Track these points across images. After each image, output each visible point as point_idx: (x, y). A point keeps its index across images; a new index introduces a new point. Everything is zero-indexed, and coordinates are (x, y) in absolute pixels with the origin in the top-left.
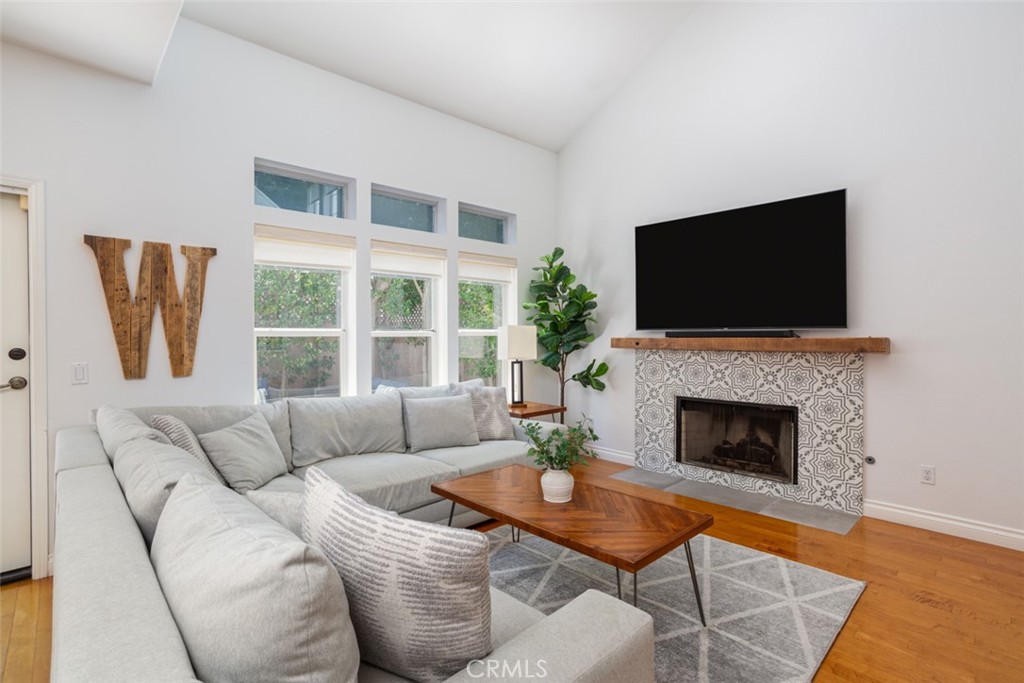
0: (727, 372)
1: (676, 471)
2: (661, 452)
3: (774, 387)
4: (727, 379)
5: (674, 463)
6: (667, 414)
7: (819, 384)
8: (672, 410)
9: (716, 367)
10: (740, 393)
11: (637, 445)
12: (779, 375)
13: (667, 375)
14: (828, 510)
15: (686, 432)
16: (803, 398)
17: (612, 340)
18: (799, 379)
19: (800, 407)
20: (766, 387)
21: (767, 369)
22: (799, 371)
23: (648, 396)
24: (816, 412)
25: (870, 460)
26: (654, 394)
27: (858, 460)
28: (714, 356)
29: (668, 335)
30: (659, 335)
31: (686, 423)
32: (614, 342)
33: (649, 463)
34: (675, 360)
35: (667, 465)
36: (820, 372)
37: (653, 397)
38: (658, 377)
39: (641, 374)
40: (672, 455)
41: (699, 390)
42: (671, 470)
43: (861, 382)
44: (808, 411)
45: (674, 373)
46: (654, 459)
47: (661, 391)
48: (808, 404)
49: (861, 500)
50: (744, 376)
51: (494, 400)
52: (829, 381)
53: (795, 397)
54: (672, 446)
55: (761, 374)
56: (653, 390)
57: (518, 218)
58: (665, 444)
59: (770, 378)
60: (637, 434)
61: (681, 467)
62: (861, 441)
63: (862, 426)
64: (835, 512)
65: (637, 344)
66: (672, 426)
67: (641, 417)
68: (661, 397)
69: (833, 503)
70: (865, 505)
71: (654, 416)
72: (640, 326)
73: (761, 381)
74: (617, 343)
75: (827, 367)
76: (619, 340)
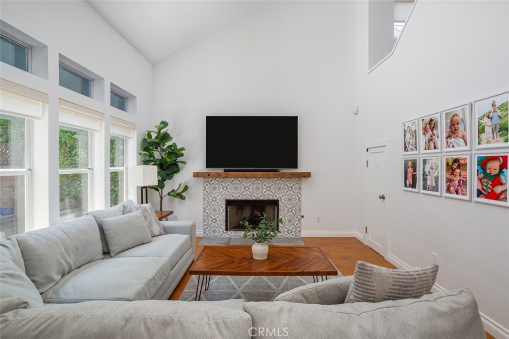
0: (250, 187)
1: (226, 235)
2: (218, 227)
3: (270, 192)
4: (250, 190)
5: (225, 231)
6: (222, 209)
7: (287, 190)
8: (224, 207)
9: (245, 185)
10: (256, 196)
11: (204, 226)
12: (272, 187)
13: (221, 190)
14: (290, 238)
15: (230, 216)
16: (281, 196)
17: (194, 173)
18: (279, 189)
19: (279, 199)
20: (267, 192)
21: (267, 185)
22: (280, 185)
23: (211, 201)
24: (285, 201)
25: (303, 217)
26: (214, 199)
27: (299, 217)
28: (244, 180)
29: (225, 171)
30: (220, 171)
31: (230, 212)
32: (195, 174)
33: (212, 234)
34: (225, 183)
35: (221, 233)
36: (287, 185)
37: (214, 201)
38: (216, 191)
39: (207, 190)
40: (224, 228)
41: (237, 196)
42: (223, 235)
43: (300, 189)
44: (283, 201)
45: (225, 188)
46: (214, 231)
47: (218, 198)
48: (283, 198)
49: (300, 232)
50: (258, 188)
51: (150, 212)
52: (290, 189)
53: (278, 196)
54: (224, 224)
55: (265, 187)
56: (213, 197)
57: (137, 98)
58: (220, 223)
59: (269, 189)
60: (204, 220)
61: (229, 232)
62: (300, 210)
63: (300, 205)
64: (293, 238)
65: (209, 175)
66: (224, 214)
67: (207, 211)
68: (218, 201)
69: (291, 235)
70: (301, 233)
71: (214, 210)
72: (208, 166)
73: (265, 190)
74: (197, 175)
75: (290, 183)
76: (198, 173)
